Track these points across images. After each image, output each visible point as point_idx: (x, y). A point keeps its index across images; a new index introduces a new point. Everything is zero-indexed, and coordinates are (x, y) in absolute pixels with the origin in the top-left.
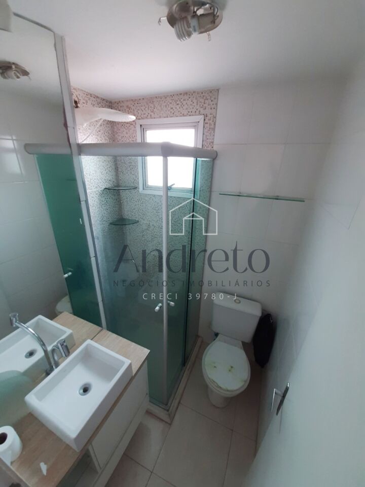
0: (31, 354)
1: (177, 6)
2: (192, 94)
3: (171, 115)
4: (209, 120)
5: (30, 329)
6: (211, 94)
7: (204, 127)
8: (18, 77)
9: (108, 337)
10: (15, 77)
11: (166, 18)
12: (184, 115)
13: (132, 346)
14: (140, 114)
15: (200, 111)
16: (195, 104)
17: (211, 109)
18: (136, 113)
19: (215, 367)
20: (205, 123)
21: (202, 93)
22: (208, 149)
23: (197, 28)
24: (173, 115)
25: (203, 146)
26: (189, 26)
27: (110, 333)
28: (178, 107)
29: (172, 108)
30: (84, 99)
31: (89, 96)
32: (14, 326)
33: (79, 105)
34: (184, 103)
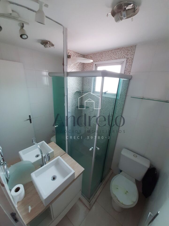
0: (37, 156)
1: (116, 7)
2: (122, 49)
3: (110, 59)
4: (129, 60)
5: (38, 146)
6: (132, 48)
7: (126, 64)
8: (50, 47)
9: (67, 157)
10: (49, 47)
11: (111, 13)
12: (116, 59)
13: (77, 165)
14: (96, 60)
15: (125, 57)
16: (123, 53)
17: (131, 55)
18: (94, 59)
19: (117, 188)
20: (127, 62)
21: (127, 48)
22: (127, 74)
23: (125, 15)
24: (111, 59)
25: (124, 73)
26: (121, 15)
27: (69, 155)
28: (114, 55)
29: (111, 56)
30: (73, 55)
31: (75, 53)
32: (33, 143)
33: (71, 57)
34: (117, 53)
